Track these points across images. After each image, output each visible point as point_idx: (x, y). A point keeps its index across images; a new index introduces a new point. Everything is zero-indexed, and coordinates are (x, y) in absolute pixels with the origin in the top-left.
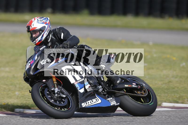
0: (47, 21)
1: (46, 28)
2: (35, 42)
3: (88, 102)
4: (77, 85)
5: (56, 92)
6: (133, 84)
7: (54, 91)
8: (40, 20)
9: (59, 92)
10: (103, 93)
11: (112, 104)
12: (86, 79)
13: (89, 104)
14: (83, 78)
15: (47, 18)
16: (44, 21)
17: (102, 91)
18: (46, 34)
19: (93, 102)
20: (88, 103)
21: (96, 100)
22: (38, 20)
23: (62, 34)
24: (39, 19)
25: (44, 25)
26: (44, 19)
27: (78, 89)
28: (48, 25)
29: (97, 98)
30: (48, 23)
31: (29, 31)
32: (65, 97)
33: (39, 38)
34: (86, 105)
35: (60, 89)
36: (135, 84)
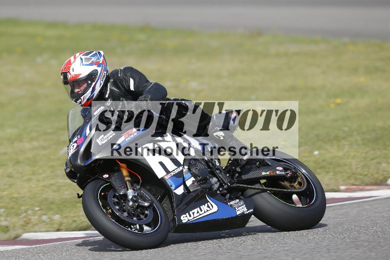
0: (99, 59)
1: (99, 74)
2: (81, 103)
3: (193, 211)
4: (169, 180)
5: (130, 197)
6: (277, 168)
7: (125, 196)
8: (85, 58)
9: (135, 196)
10: (220, 191)
11: (238, 213)
12: (186, 167)
13: (196, 215)
14: (181, 165)
15: (99, 53)
16: (94, 59)
17: (218, 189)
18: (101, 84)
19: (201, 211)
20: (193, 213)
21: (208, 206)
22: (81, 59)
23: (132, 82)
24: (83, 57)
25: (95, 67)
26: (93, 56)
27: (173, 188)
28: (103, 66)
29: (209, 203)
30: (101, 62)
31: (66, 82)
32: (149, 207)
33: (88, 94)
34: (190, 218)
35: (137, 190)
36: (282, 169)
